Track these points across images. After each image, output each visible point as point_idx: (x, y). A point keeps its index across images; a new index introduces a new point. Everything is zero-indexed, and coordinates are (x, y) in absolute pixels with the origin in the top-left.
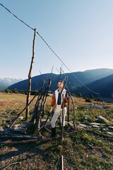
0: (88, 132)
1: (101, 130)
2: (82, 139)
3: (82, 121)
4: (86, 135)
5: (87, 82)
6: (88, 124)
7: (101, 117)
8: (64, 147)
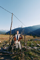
0: (32, 51)
1: (38, 50)
2: (29, 54)
3: (30, 46)
4: (31, 53)
5: (34, 30)
6: (32, 47)
7: (38, 44)
8: (21, 58)
